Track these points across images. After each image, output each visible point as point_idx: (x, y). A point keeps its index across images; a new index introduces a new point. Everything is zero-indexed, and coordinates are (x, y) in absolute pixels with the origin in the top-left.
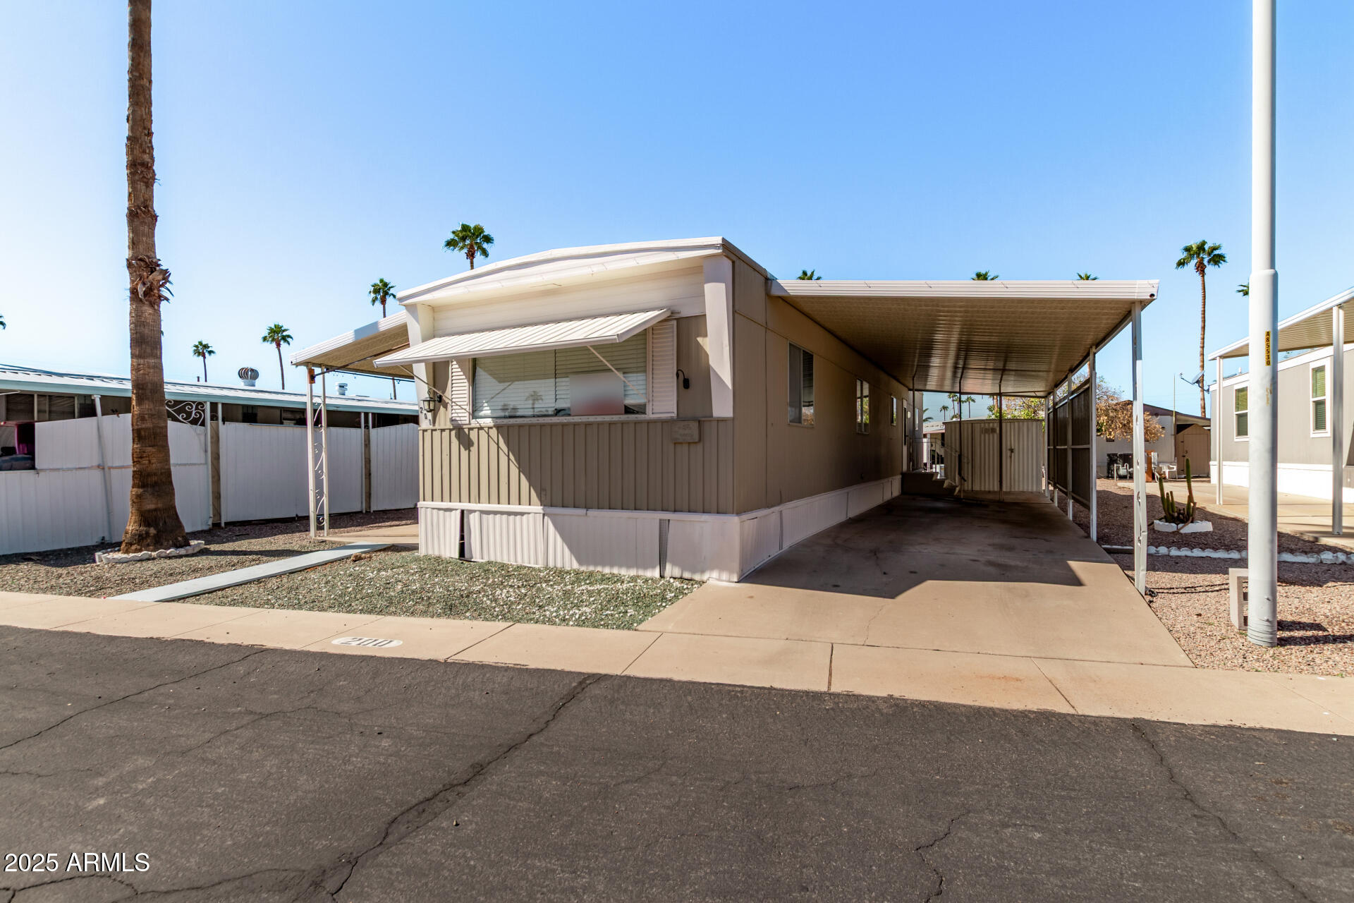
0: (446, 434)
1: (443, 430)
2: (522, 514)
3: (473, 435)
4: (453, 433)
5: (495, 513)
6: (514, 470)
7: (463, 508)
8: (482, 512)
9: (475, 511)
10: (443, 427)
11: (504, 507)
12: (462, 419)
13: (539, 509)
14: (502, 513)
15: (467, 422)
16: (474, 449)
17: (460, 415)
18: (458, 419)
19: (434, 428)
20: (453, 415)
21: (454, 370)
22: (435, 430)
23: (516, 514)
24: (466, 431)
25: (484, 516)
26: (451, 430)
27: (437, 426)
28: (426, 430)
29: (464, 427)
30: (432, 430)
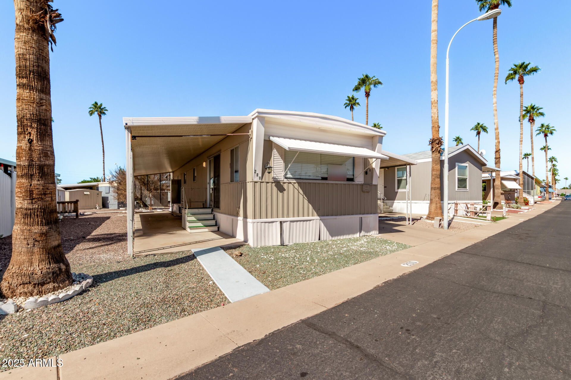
0: (269, 185)
1: (267, 183)
2: (310, 220)
3: (285, 186)
4: (274, 184)
5: (297, 221)
6: (306, 202)
7: (281, 221)
8: (291, 221)
9: (287, 221)
10: (267, 181)
11: (301, 218)
12: (279, 178)
13: (318, 218)
14: (300, 221)
15: (282, 180)
16: (285, 192)
17: (278, 176)
18: (277, 178)
19: (262, 181)
20: (274, 176)
21: (275, 154)
22: (263, 182)
23: (307, 221)
24: (282, 184)
25: (292, 223)
26: (272, 183)
27: (263, 180)
28: (257, 182)
29: (281, 182)
30: (261, 182)
